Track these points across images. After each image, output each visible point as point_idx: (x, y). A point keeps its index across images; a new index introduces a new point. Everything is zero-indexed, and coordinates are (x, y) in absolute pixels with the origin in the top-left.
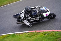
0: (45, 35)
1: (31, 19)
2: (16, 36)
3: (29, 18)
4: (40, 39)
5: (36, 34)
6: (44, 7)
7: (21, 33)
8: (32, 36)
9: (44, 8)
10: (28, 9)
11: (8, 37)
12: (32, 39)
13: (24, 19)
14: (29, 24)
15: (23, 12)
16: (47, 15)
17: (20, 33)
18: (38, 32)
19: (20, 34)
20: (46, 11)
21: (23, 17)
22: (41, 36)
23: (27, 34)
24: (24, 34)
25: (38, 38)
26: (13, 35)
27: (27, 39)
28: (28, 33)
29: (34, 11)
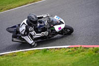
0: (96, 52)
1: (35, 35)
2: (50, 52)
3: (33, 33)
4: (87, 59)
5: (81, 51)
6: (56, 16)
7: (58, 48)
8: (76, 53)
9: (56, 18)
10: (33, 19)
11: (37, 54)
12: (76, 58)
13: (26, 33)
14: (32, 41)
15: (24, 23)
16: (60, 28)
17: (56, 48)
18: (85, 48)
19: (56, 50)
20: (59, 22)
21: (24, 31)
22: (89, 55)
23: (68, 50)
24: (61, 50)
25: (85, 57)
26: (45, 51)
27: (66, 58)
28: (69, 48)
29: (41, 22)
